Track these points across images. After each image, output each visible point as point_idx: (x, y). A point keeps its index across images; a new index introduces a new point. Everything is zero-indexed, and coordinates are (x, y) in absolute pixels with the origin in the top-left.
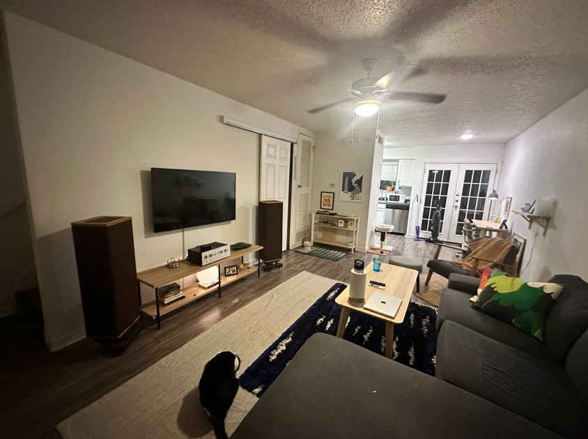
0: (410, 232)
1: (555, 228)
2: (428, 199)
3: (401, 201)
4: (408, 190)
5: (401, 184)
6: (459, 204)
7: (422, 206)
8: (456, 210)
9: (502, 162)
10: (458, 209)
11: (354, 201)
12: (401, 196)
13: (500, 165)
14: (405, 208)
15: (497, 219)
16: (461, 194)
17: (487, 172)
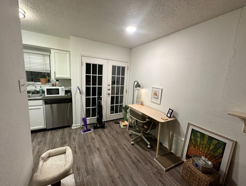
0: (77, 123)
2: (88, 89)
3: (62, 94)
4: (67, 82)
5: (58, 76)
6: (110, 92)
7: (84, 97)
8: (109, 96)
9: (131, 62)
10: (110, 96)
12: (60, 88)
13: (129, 63)
14: (68, 100)
15: (141, 102)
16: (111, 84)
17: (123, 68)
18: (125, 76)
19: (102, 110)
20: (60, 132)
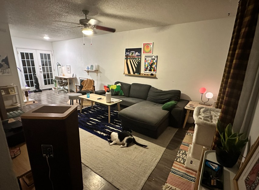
1: (100, 72)
2: (25, 69)
6: (42, 70)
7: (23, 74)
9: (53, 51)
10: (42, 73)
11: (4, 75)
13: (52, 51)
15: (63, 74)
16: (41, 65)
17: (49, 55)
18: (51, 60)
19: (38, 80)
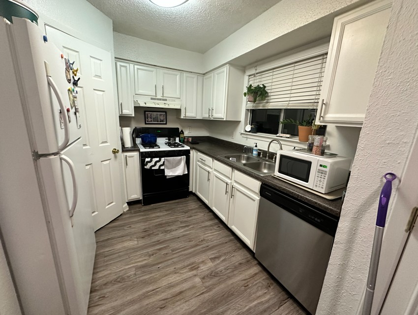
20: (268, 297)
